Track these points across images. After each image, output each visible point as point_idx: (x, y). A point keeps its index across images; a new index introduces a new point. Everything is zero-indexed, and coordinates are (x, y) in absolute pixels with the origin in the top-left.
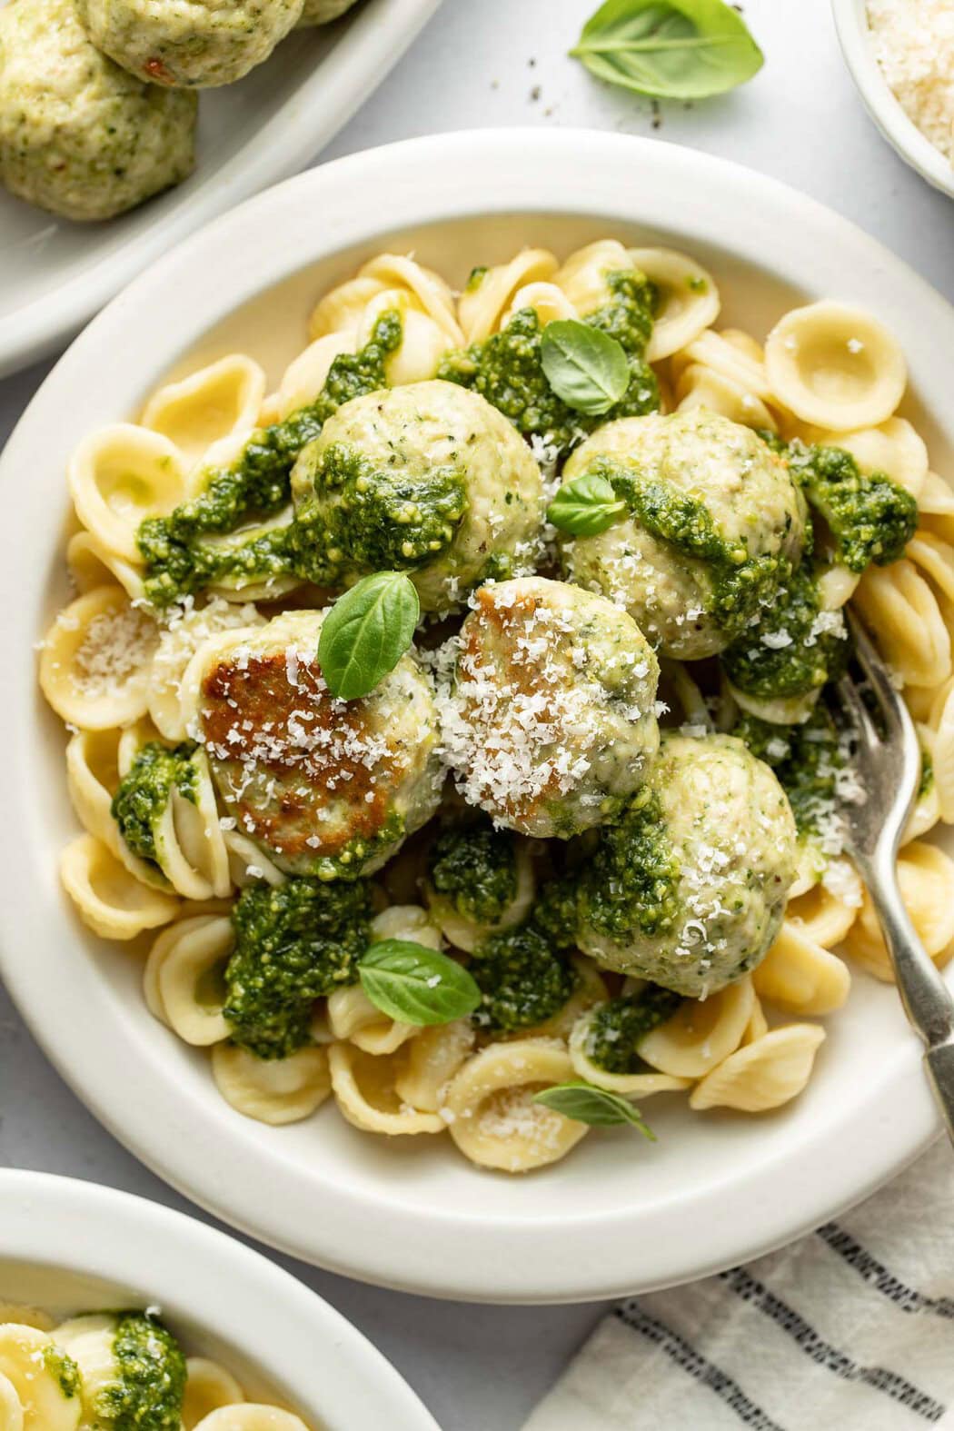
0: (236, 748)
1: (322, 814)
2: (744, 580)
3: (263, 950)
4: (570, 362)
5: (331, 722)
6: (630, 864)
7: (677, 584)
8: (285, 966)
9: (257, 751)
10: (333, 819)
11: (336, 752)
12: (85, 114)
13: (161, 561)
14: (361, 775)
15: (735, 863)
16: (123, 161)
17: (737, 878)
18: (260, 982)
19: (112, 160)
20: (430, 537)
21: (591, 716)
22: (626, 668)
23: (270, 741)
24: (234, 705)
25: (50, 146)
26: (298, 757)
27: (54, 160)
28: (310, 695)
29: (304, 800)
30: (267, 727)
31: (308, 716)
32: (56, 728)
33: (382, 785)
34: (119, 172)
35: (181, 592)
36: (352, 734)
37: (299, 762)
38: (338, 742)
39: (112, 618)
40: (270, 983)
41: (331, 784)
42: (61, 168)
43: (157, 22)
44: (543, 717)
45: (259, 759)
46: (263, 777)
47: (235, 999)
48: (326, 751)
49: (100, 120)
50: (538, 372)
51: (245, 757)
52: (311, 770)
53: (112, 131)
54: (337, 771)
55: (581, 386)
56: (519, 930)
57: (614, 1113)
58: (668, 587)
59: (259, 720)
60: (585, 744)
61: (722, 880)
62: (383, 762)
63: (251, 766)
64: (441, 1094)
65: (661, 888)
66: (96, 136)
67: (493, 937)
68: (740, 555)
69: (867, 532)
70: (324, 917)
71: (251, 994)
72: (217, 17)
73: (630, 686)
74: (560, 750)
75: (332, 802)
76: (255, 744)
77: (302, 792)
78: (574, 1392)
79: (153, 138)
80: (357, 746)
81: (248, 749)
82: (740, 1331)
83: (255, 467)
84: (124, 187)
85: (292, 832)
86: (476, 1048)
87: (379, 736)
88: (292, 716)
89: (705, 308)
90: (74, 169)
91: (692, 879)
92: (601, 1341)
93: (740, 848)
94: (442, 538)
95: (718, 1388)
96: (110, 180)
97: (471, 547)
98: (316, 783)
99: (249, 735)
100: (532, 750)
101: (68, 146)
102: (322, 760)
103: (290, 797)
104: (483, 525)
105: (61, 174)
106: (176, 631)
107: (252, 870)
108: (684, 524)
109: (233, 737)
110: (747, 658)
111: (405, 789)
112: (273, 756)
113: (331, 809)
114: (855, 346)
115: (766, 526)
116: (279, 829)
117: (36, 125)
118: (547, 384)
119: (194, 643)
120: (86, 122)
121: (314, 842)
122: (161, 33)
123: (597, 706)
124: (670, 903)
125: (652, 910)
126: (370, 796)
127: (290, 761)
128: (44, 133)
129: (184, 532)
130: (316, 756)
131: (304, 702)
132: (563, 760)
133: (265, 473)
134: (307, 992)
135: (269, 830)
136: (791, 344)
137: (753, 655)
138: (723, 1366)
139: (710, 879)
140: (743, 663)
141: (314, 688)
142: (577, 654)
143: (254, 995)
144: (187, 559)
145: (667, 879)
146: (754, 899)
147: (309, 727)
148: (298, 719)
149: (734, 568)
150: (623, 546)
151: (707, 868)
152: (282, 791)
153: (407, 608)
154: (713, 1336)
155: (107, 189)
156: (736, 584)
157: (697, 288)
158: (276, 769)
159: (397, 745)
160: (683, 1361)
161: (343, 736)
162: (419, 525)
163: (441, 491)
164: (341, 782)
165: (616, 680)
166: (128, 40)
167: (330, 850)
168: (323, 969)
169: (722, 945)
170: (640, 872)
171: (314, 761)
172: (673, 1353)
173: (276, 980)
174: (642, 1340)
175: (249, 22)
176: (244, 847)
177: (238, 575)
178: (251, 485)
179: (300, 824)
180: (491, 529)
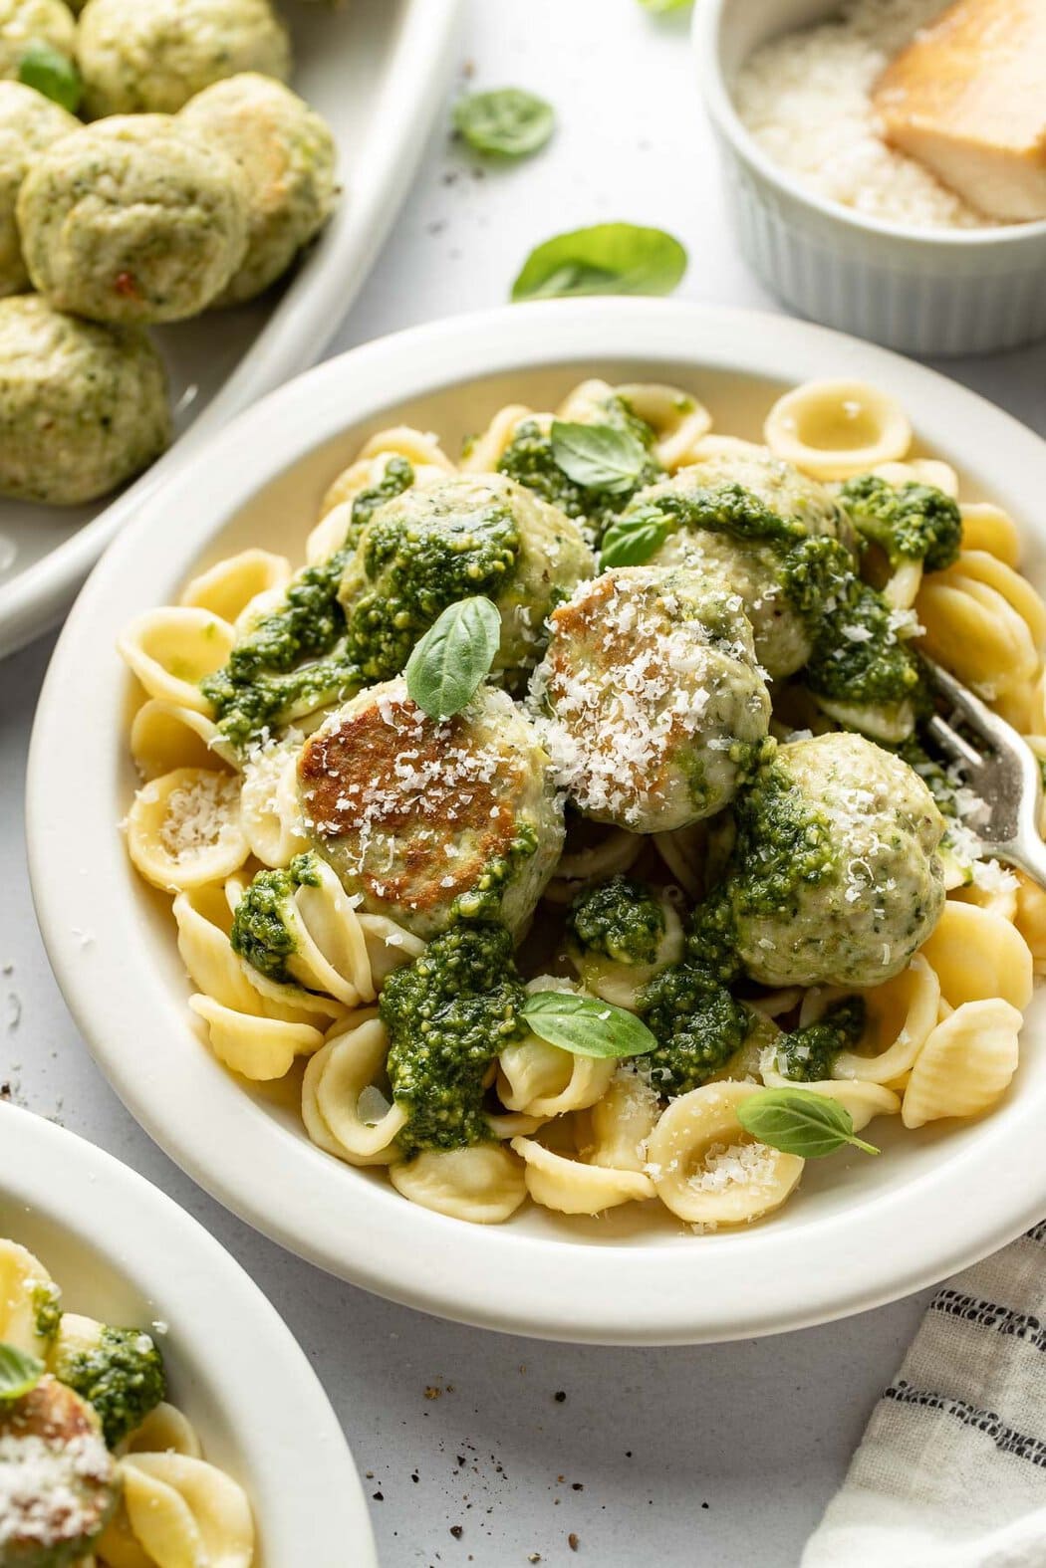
0: (345, 816)
1: (450, 851)
2: (811, 550)
3: (421, 1018)
4: (582, 458)
5: (439, 753)
6: (774, 825)
7: (745, 570)
8: (445, 1029)
9: (370, 810)
10: (463, 854)
11: (450, 780)
12: (64, 367)
13: (229, 700)
14: (482, 794)
15: (879, 804)
16: (108, 408)
17: (888, 817)
18: (425, 1052)
19: (98, 409)
20: (492, 558)
21: (698, 649)
22: (721, 605)
23: (380, 796)
24: (334, 774)
25: (34, 405)
26: (412, 801)
27: (42, 419)
28: (411, 734)
29: (427, 844)
30: (374, 783)
31: (414, 754)
32: (157, 900)
33: (506, 797)
34: (106, 422)
35: (254, 727)
36: (462, 753)
37: (413, 806)
38: (449, 768)
39: (189, 791)
40: (436, 1051)
41: (452, 815)
42: (49, 426)
43: (118, 232)
44: (652, 672)
45: (374, 821)
46: (381, 837)
47: (403, 1079)
48: (437, 783)
49: (78, 370)
50: (554, 467)
51: (358, 822)
52: (429, 807)
53: (92, 378)
54: (455, 798)
55: (599, 472)
56: (678, 968)
57: (827, 1135)
58: (739, 575)
59: (364, 781)
60: (699, 677)
61: (872, 817)
62: (501, 770)
63: (366, 830)
64: (640, 1151)
65: (812, 834)
66: (79, 385)
67: (652, 980)
68: (798, 525)
69: (916, 519)
70: (477, 965)
71: (419, 1068)
72: (174, 213)
73: (728, 620)
74: (677, 692)
75: (457, 836)
76: (366, 805)
77: (424, 835)
78: (867, 1485)
79: (131, 386)
80: (470, 763)
81: (358, 814)
82: (1027, 1377)
83: (301, 605)
84: (112, 441)
85: (423, 884)
86: (664, 1103)
87: (489, 746)
88: (398, 759)
89: (698, 420)
90: (63, 424)
91: (842, 821)
92: (880, 1422)
93: (882, 788)
94: (505, 559)
95: (1020, 1451)
96: (98, 431)
97: (535, 576)
98: (434, 821)
99: (356, 797)
100: (647, 714)
101: (52, 401)
102: (439, 793)
103: (412, 847)
104: (542, 557)
105: (52, 432)
106: (259, 762)
107: (389, 940)
108: (736, 503)
109: (343, 804)
110: (834, 659)
111: (528, 798)
112: (387, 807)
113: (457, 844)
114: (852, 408)
115: (817, 510)
116: (408, 885)
117: (20, 385)
118: (563, 474)
119: (277, 769)
120: (66, 374)
121: (449, 882)
122: (125, 241)
123: (700, 643)
124: (826, 848)
125: (811, 857)
126: (495, 812)
127: (405, 809)
128: (28, 392)
129: (247, 667)
130: (431, 793)
131: (404, 742)
132: (681, 702)
133: (311, 611)
134: (476, 1051)
135: (400, 888)
136: (790, 424)
137: (839, 654)
138: (1019, 1427)
139: (861, 817)
140: (830, 663)
141: (413, 723)
142: (668, 601)
143: (422, 1066)
144: (254, 694)
145: (817, 822)
146: (910, 841)
147: (417, 765)
148: (405, 762)
149: (798, 539)
150: (681, 551)
151: (852, 807)
152: (403, 846)
153: (488, 617)
154: (999, 1389)
155: (96, 445)
156: (803, 552)
157: (684, 409)
158: (393, 823)
159: (511, 750)
160: (974, 1422)
161: (454, 761)
162: (480, 548)
163: (494, 521)
164: (463, 808)
165: (712, 614)
166: (94, 263)
167: (467, 884)
168: (488, 1026)
169: (891, 885)
170: (789, 826)
171: (429, 799)
172: (961, 1415)
173: (441, 1044)
174: (925, 1411)
175: (205, 217)
176: (377, 922)
177: (308, 694)
178: (300, 624)
179: (429, 872)
180: (549, 559)
